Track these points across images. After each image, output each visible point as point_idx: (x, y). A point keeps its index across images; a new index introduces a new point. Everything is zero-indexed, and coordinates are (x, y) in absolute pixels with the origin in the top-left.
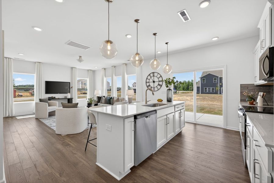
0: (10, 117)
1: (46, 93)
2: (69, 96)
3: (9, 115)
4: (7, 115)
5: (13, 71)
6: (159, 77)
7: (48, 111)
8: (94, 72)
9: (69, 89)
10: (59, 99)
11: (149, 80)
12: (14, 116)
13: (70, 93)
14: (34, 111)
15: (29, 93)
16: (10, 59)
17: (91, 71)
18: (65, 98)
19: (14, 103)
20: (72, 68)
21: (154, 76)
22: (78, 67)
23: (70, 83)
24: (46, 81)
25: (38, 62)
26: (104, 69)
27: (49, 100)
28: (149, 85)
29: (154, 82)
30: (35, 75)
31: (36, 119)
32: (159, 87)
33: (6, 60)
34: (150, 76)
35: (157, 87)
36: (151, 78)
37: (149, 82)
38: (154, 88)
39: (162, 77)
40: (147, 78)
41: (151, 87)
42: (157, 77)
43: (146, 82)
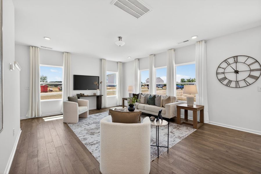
0: (37, 118)
1: (74, 90)
2: (98, 92)
3: (35, 116)
4: (33, 116)
5: (39, 63)
6: (252, 64)
7: (79, 113)
8: (123, 64)
9: (98, 85)
10: (88, 96)
11: (224, 69)
12: (40, 116)
13: (99, 89)
14: (62, 111)
15: (58, 88)
16: (36, 48)
17: (121, 63)
18: (94, 95)
19: (41, 101)
20: (102, 59)
21: (236, 63)
22: (107, 59)
23: (99, 77)
24: (74, 75)
25: (66, 52)
26: (137, 60)
27: (78, 98)
29: (237, 72)
30: (63, 67)
31: (65, 123)
32: (250, 80)
33: (33, 50)
34: (226, 63)
35: (244, 80)
36: (229, 66)
37: (224, 73)
38: (237, 82)
39: (258, 62)
40: (219, 67)
41: (230, 81)
42: (244, 63)
43: (217, 74)
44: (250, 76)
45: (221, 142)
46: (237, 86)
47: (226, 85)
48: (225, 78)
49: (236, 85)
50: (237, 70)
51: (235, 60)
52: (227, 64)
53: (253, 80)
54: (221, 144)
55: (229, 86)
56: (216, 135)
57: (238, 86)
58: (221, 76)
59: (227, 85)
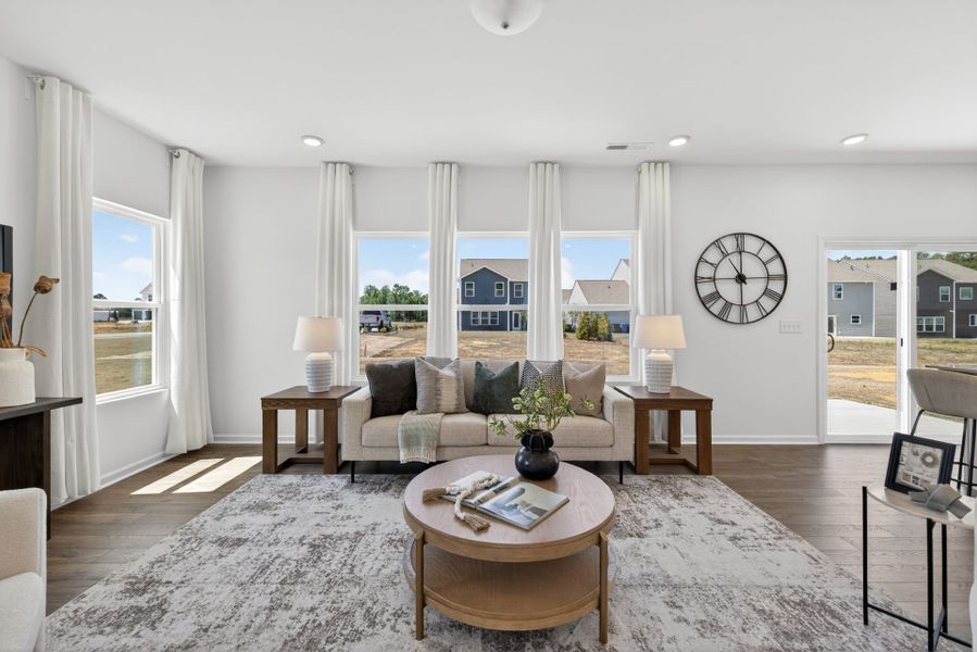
6: (771, 260)
11: (715, 266)
21: (740, 253)
28: (716, 296)
29: (741, 279)
32: (768, 303)
34: (720, 248)
35: (757, 301)
36: (726, 259)
37: (713, 279)
38: (743, 307)
39: (781, 258)
40: (701, 259)
41: (728, 305)
42: (757, 256)
43: (697, 280)
44: (767, 292)
46: (743, 320)
47: (717, 317)
49: (742, 317)
50: (743, 272)
51: (738, 245)
52: (722, 252)
53: (773, 304)
57: (745, 321)
58: (706, 289)
59: (720, 317)
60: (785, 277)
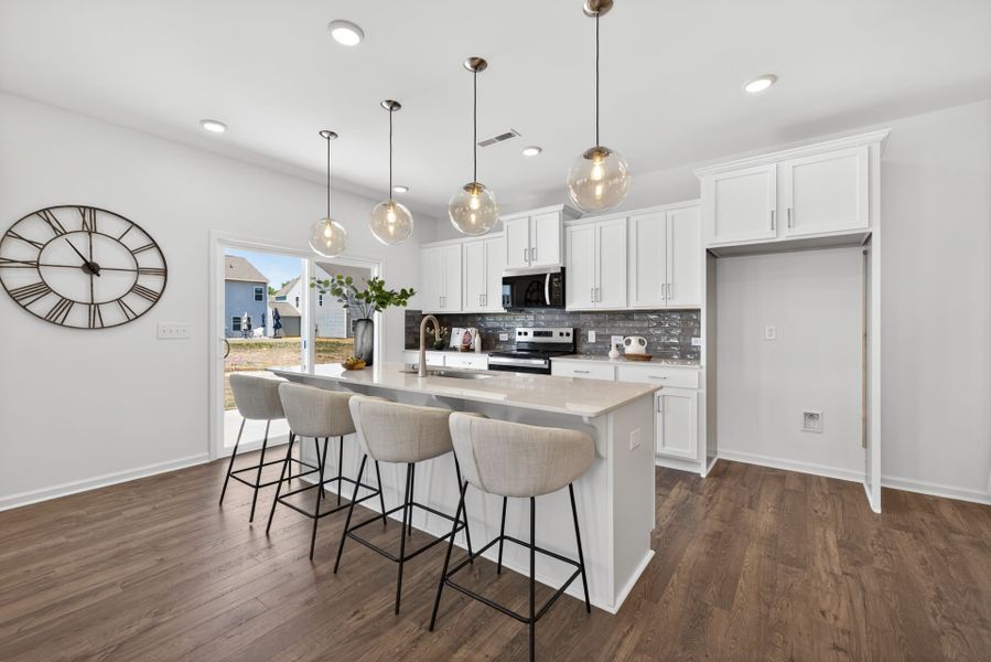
6: (143, 249)
21: (89, 234)
29: (91, 268)
32: (137, 303)
34: (49, 222)
35: (119, 300)
36: (62, 239)
37: (36, 265)
38: (94, 307)
39: (158, 248)
40: (10, 233)
41: (66, 304)
42: (118, 241)
44: (136, 289)
45: (101, 551)
46: (95, 323)
47: (45, 319)
48: (43, 289)
49: (91, 320)
50: (94, 260)
51: (84, 222)
52: (54, 228)
53: (144, 304)
54: (116, 556)
55: (61, 324)
56: (50, 543)
57: (98, 324)
58: (20, 279)
59: (49, 319)
60: (164, 273)
